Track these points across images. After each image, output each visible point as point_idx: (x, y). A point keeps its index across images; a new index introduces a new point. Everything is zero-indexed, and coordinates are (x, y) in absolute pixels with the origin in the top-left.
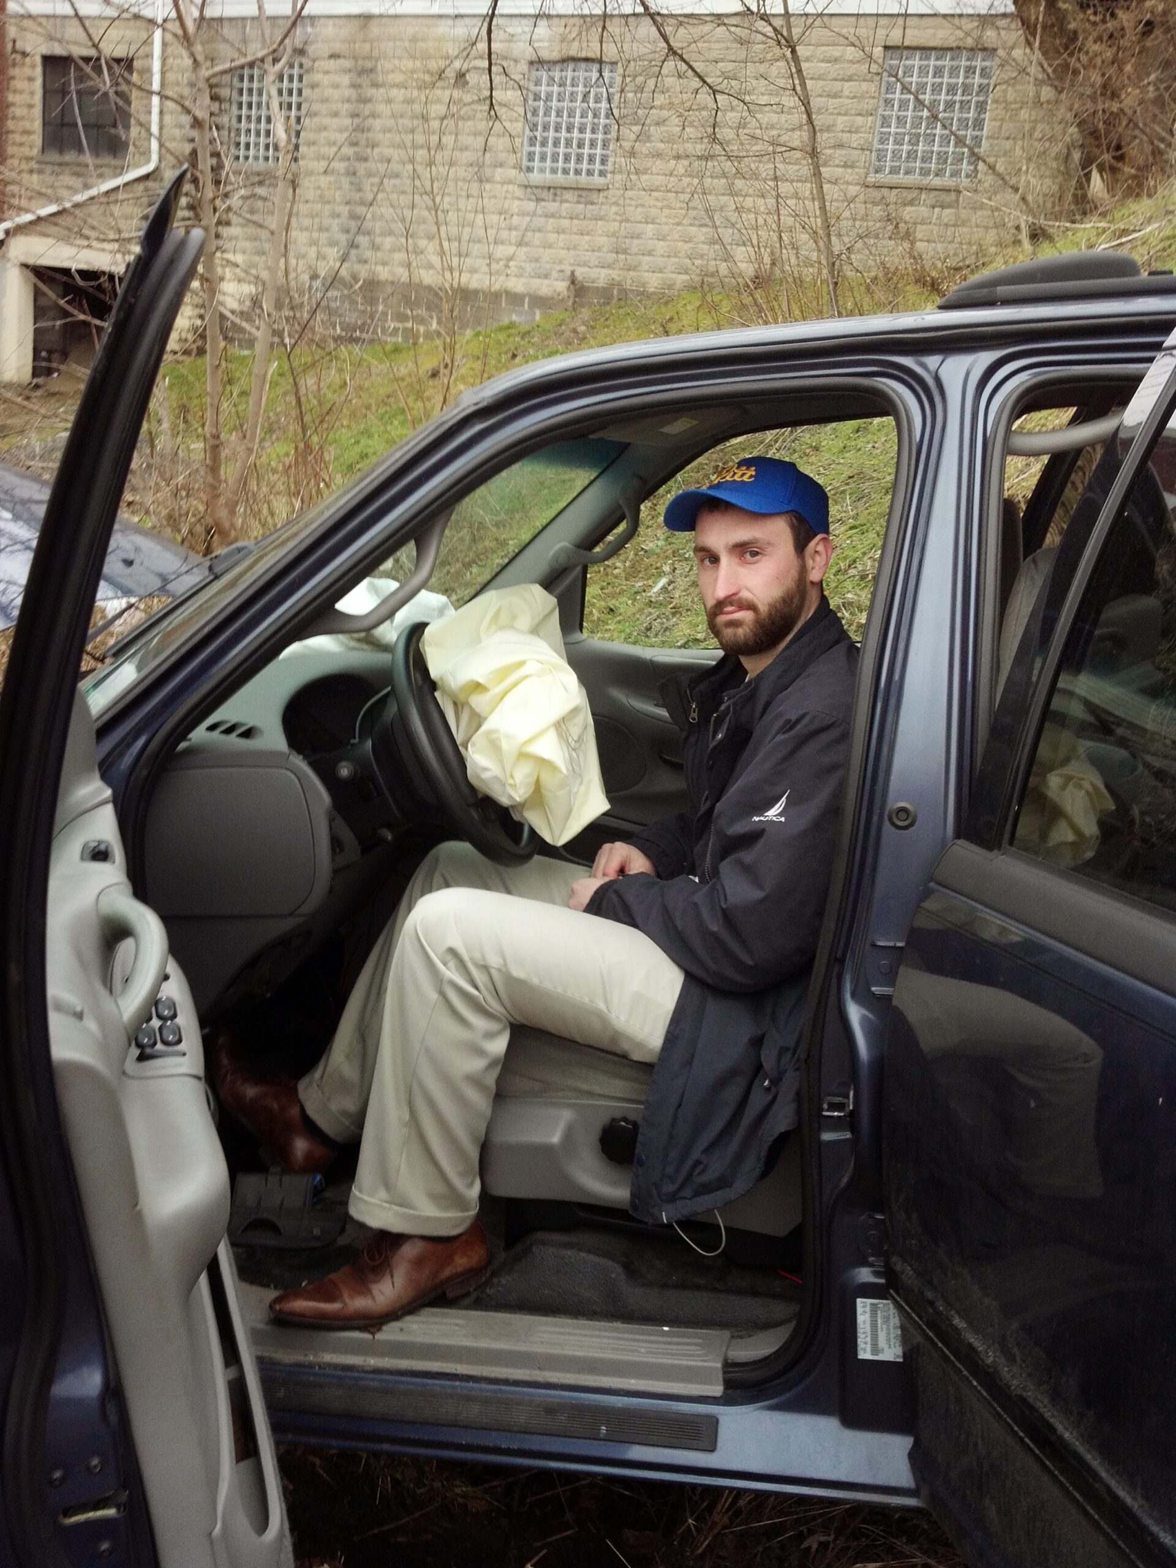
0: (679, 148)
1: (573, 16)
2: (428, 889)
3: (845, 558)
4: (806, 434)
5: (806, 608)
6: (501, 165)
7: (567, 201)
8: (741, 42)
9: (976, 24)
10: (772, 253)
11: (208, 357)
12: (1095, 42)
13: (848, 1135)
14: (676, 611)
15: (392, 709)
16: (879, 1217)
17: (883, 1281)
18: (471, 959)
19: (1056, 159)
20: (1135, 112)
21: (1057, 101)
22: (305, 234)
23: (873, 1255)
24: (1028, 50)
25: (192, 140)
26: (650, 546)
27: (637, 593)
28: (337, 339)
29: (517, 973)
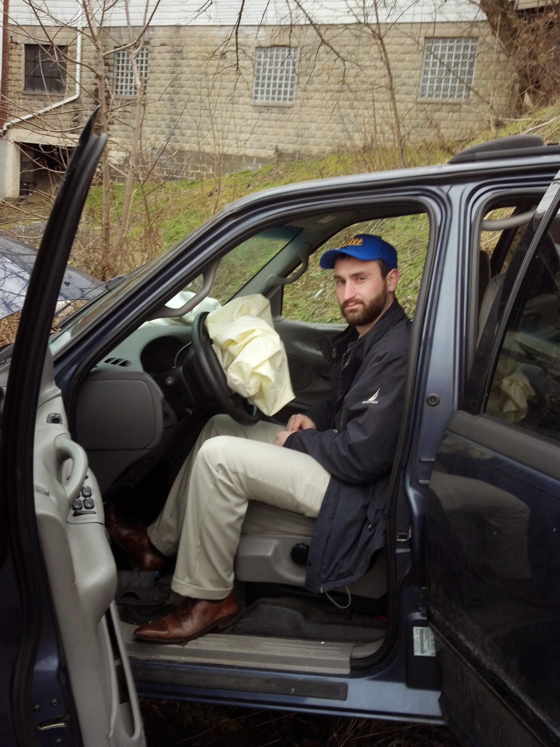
0: (326, 87)
1: (276, 26)
2: (209, 437)
3: (407, 279)
4: (388, 222)
5: (387, 302)
6: (242, 96)
7: (273, 113)
8: (356, 37)
9: (469, 26)
10: (372, 136)
11: (103, 186)
12: (525, 33)
13: (408, 550)
14: (326, 305)
15: (192, 352)
16: (424, 588)
17: (425, 618)
18: (230, 469)
19: (508, 87)
20: (545, 65)
21: (508, 61)
22: (149, 128)
23: (420, 606)
24: (493, 37)
25: (96, 84)
26: (314, 275)
27: (308, 297)
28: (165, 178)
29: (251, 475)
